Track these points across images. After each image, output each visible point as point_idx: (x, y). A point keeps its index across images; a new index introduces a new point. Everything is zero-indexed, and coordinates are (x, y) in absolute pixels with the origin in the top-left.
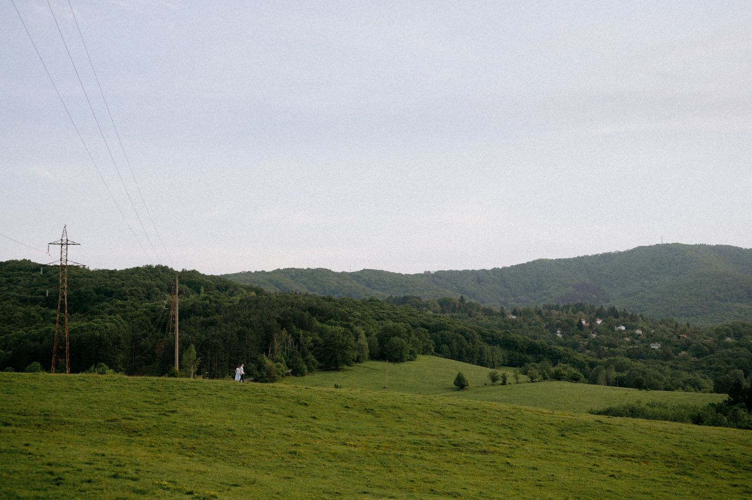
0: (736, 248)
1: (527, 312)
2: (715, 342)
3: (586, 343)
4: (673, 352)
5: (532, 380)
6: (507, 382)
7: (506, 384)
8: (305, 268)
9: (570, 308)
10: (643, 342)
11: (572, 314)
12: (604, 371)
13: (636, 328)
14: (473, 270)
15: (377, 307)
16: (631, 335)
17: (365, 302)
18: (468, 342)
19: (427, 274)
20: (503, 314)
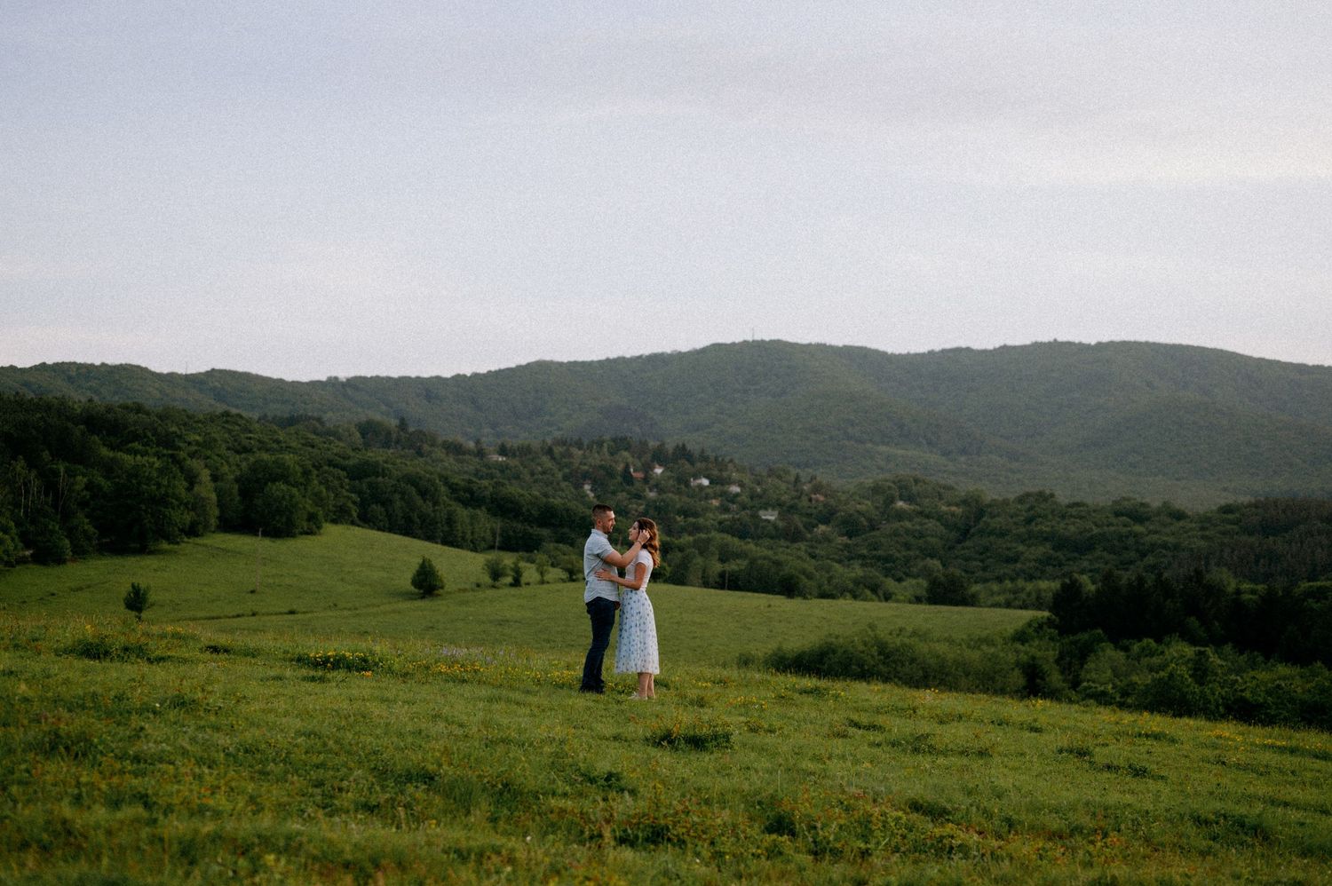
0: (876, 351)
1: (525, 451)
2: (877, 508)
3: (641, 508)
4: (804, 526)
5: (571, 576)
6: (523, 580)
7: (520, 586)
8: (98, 363)
9: (605, 445)
10: (744, 508)
11: (607, 456)
12: (699, 560)
13: (730, 482)
14: (418, 378)
15: (237, 428)
16: (721, 496)
17: (212, 418)
18: (425, 501)
19: (333, 382)
20: (480, 453)
